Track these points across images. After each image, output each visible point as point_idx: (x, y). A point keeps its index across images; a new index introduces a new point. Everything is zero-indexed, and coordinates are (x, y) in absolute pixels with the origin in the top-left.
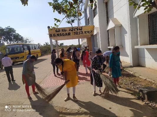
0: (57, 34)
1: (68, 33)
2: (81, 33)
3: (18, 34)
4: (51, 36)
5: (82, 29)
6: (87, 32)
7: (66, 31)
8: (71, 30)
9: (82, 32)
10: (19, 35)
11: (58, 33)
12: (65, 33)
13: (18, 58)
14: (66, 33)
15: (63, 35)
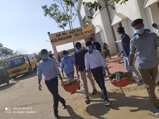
0: (58, 39)
1: (69, 36)
2: (81, 34)
3: (5, 48)
4: (52, 41)
5: (82, 30)
6: (87, 32)
7: (66, 34)
8: (72, 33)
9: (83, 32)
10: (7, 49)
11: (59, 37)
12: (65, 36)
13: (21, 70)
14: (67, 36)
15: (64, 39)
